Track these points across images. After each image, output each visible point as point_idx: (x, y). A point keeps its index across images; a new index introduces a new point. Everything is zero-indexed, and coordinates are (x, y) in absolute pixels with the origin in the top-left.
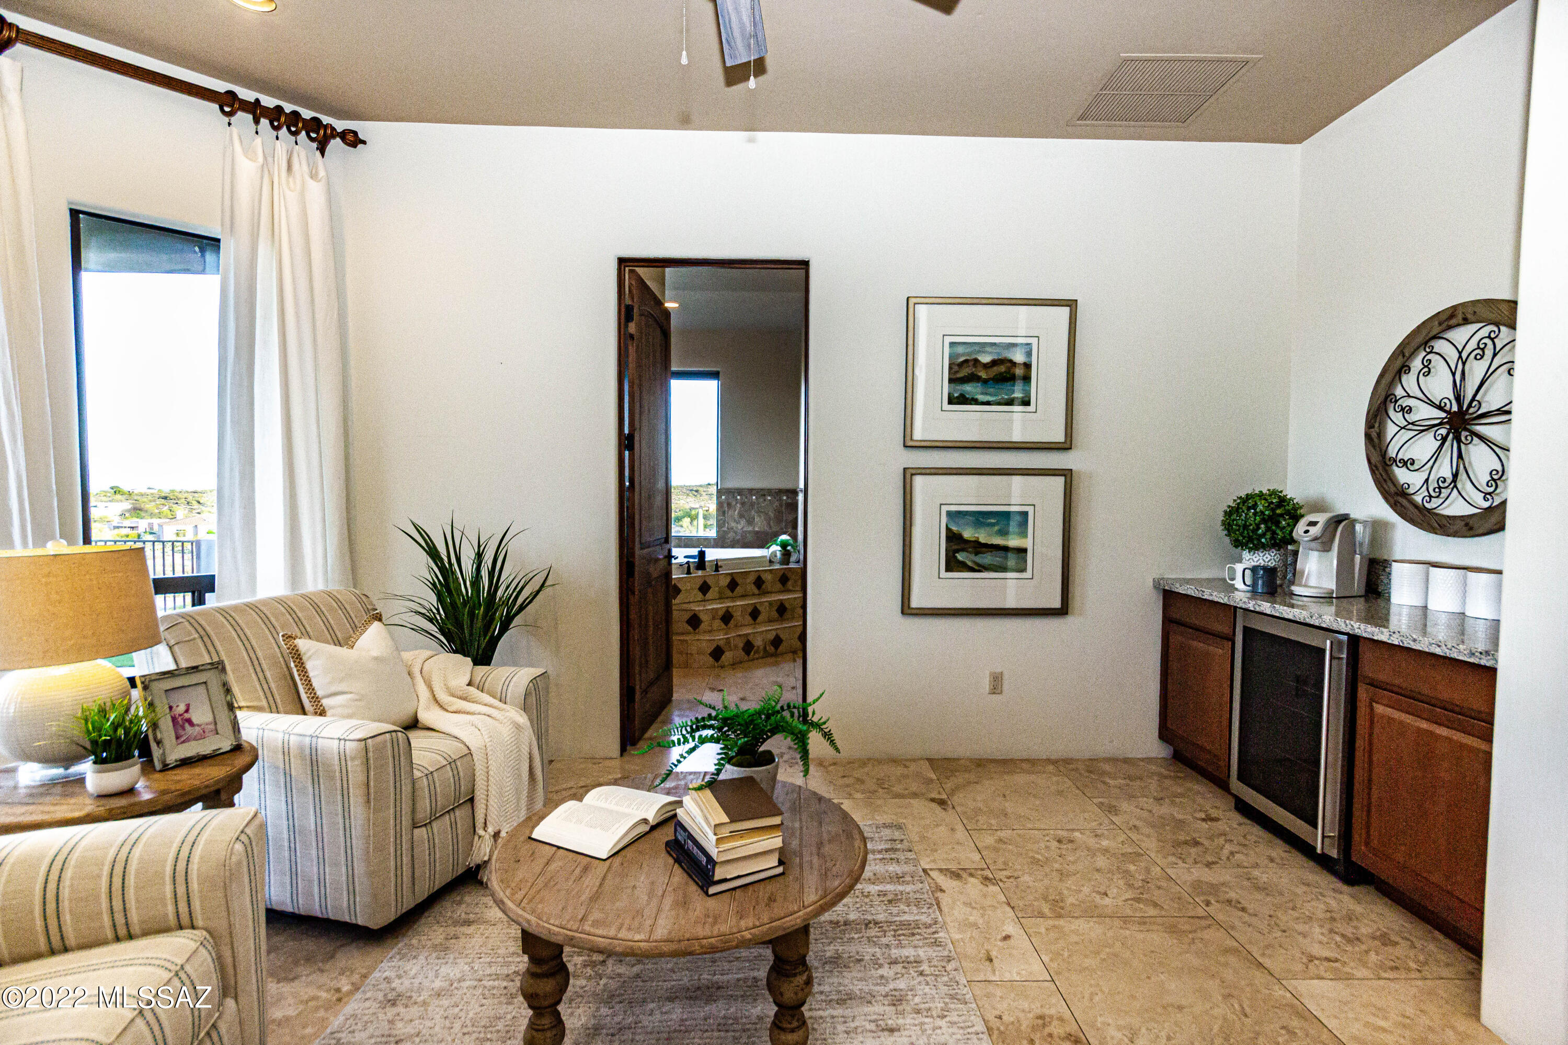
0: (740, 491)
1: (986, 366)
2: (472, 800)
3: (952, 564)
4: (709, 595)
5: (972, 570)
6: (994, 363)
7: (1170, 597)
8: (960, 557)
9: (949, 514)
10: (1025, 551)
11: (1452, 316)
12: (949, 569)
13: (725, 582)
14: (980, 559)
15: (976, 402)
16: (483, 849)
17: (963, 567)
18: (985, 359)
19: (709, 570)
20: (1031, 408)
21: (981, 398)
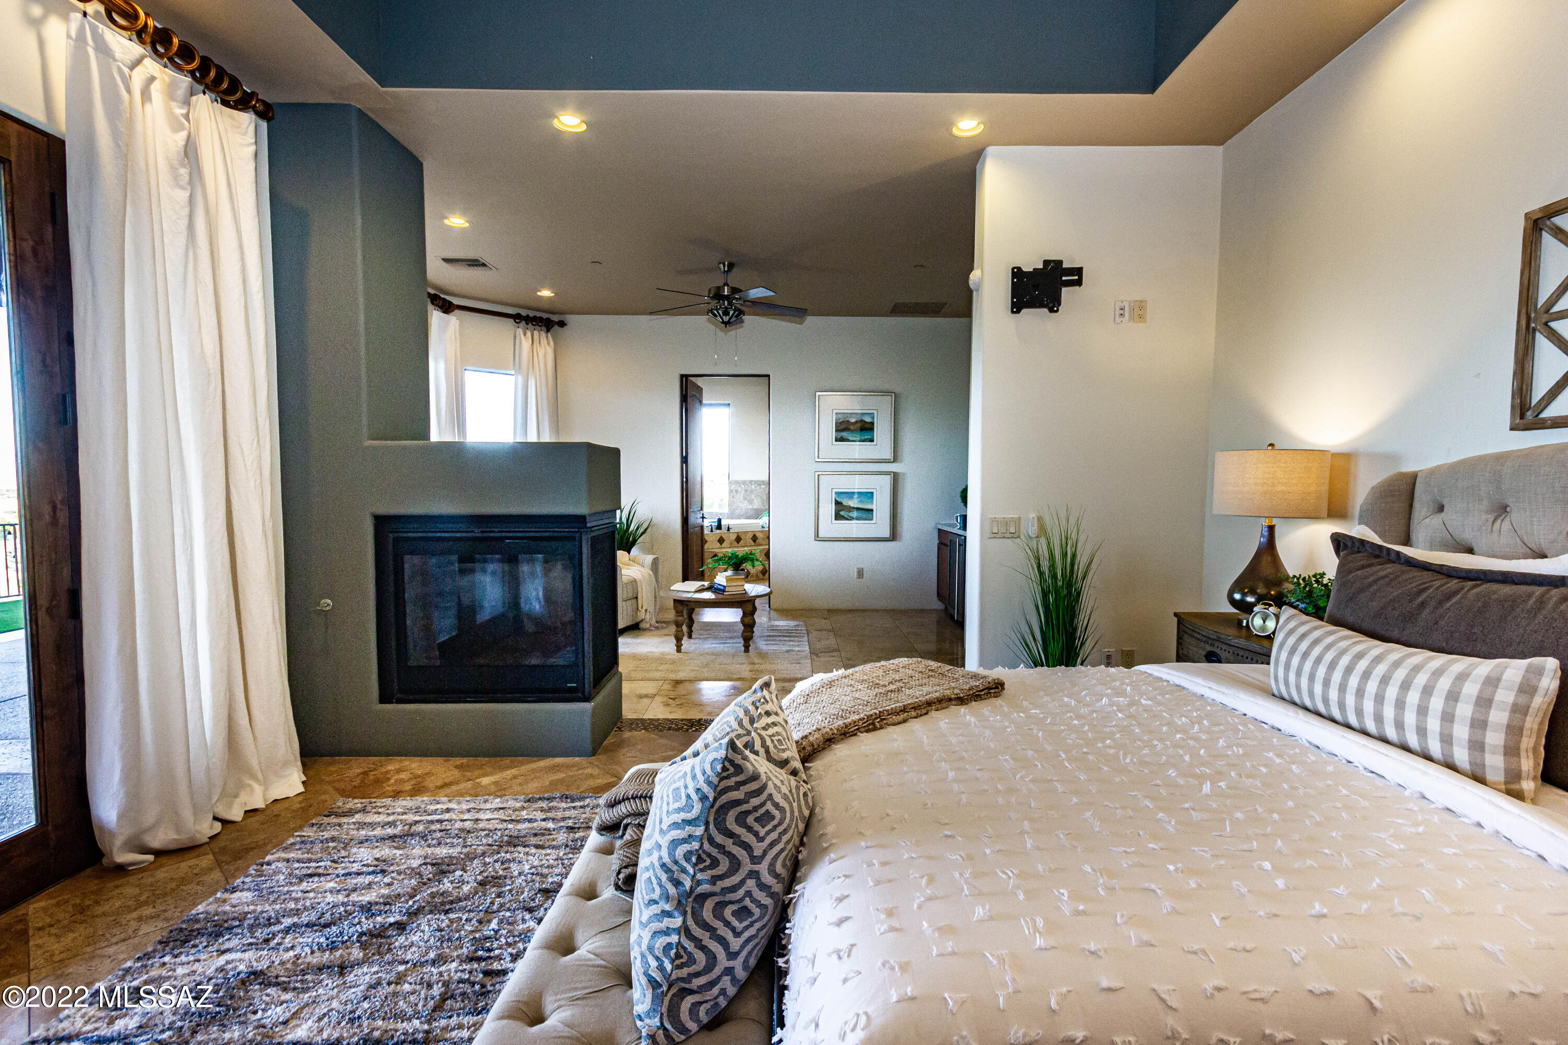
0: (744, 483)
1: (853, 424)
2: (637, 598)
3: (838, 517)
4: (724, 545)
5: (847, 519)
6: (856, 422)
7: (940, 531)
8: (842, 513)
9: (836, 493)
10: (872, 510)
12: (836, 519)
13: (734, 537)
14: (851, 514)
15: (848, 440)
16: (641, 615)
17: (843, 518)
18: (853, 420)
19: (724, 529)
20: (875, 443)
21: (851, 438)
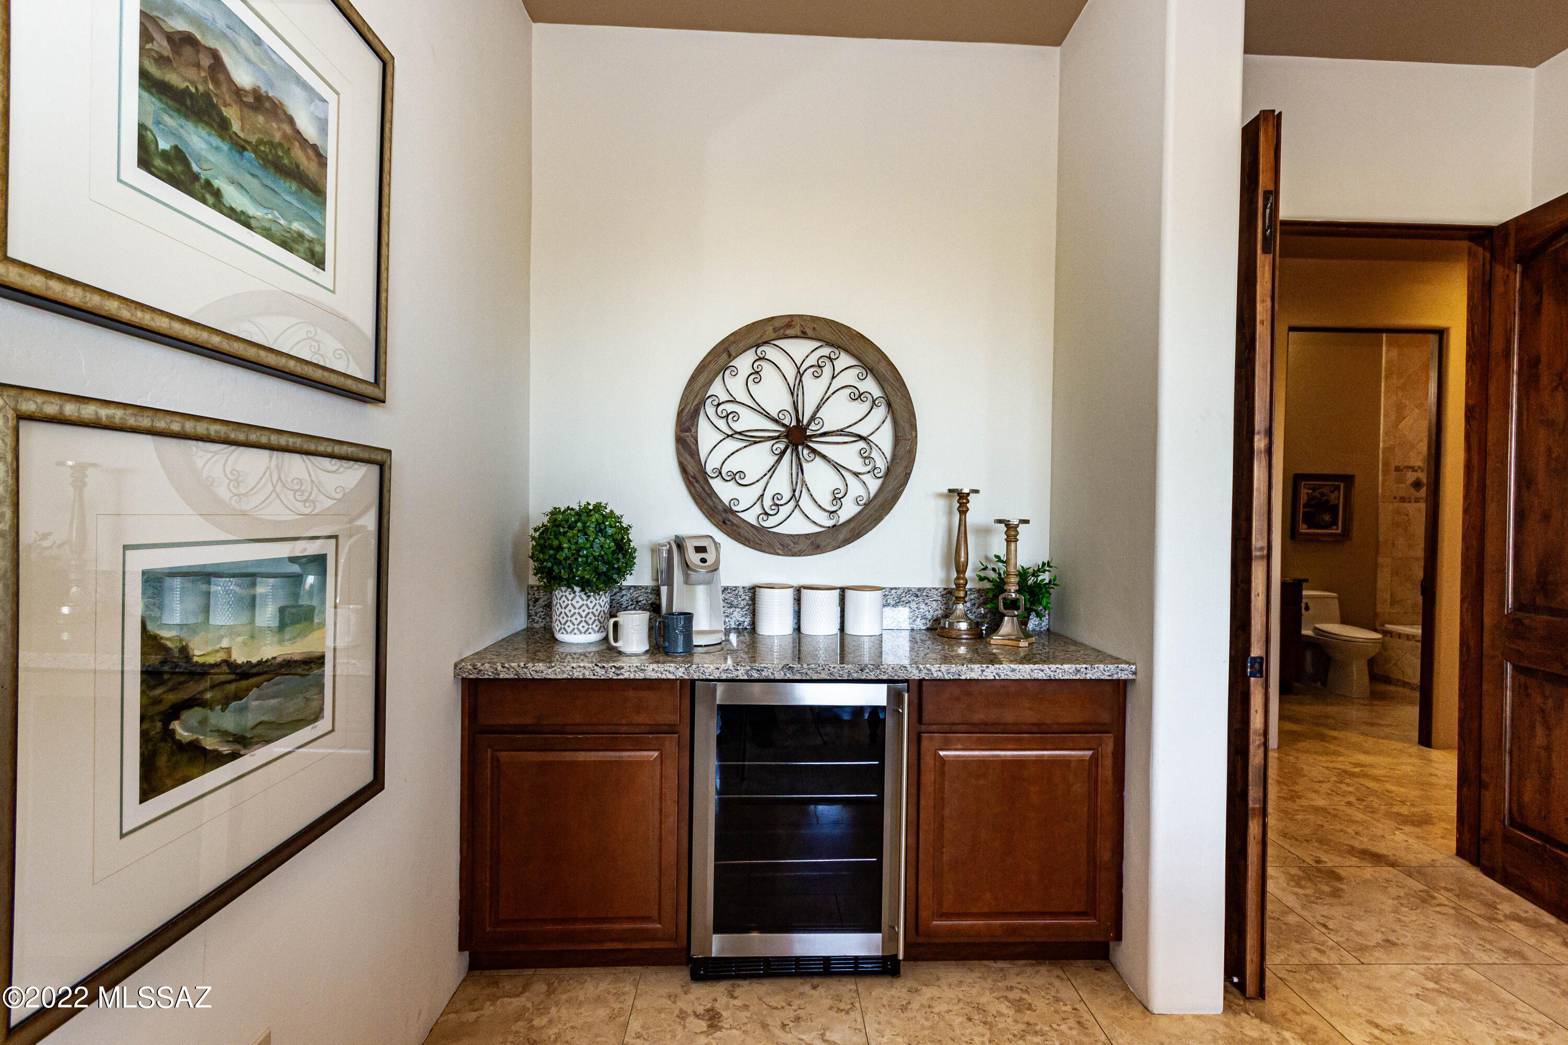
11: (789, 325)
20: (327, 277)
